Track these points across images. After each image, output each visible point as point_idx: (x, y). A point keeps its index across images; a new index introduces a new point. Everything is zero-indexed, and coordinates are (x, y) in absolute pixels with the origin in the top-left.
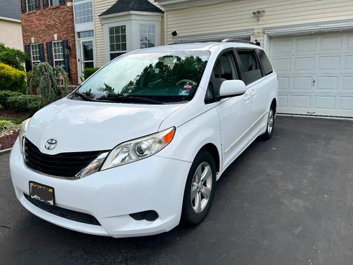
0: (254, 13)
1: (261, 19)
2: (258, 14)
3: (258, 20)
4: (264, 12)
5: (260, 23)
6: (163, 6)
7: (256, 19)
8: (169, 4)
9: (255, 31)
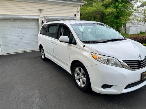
1: (42, 12)
2: (41, 10)
4: (43, 9)
7: (40, 12)
9: (40, 17)
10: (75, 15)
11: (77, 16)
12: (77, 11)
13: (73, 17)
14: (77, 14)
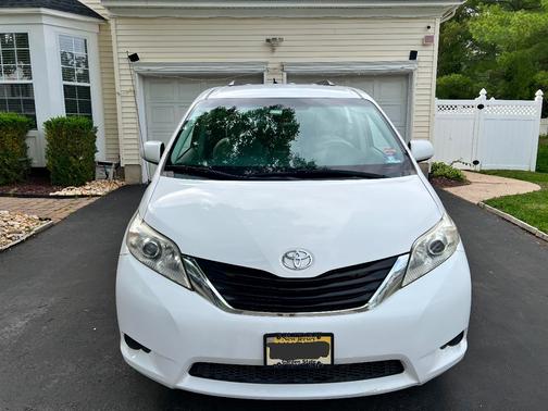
0: (268, 40)
1: (278, 49)
2: (272, 43)
3: (273, 51)
4: (281, 40)
5: (275, 55)
6: (109, 8)
7: (269, 49)
8: (119, 7)
9: (269, 66)
10: (413, 55)
11: (422, 59)
12: (423, 36)
13: (404, 62)
14: (424, 48)
